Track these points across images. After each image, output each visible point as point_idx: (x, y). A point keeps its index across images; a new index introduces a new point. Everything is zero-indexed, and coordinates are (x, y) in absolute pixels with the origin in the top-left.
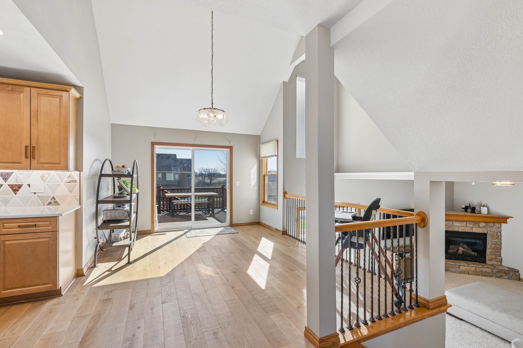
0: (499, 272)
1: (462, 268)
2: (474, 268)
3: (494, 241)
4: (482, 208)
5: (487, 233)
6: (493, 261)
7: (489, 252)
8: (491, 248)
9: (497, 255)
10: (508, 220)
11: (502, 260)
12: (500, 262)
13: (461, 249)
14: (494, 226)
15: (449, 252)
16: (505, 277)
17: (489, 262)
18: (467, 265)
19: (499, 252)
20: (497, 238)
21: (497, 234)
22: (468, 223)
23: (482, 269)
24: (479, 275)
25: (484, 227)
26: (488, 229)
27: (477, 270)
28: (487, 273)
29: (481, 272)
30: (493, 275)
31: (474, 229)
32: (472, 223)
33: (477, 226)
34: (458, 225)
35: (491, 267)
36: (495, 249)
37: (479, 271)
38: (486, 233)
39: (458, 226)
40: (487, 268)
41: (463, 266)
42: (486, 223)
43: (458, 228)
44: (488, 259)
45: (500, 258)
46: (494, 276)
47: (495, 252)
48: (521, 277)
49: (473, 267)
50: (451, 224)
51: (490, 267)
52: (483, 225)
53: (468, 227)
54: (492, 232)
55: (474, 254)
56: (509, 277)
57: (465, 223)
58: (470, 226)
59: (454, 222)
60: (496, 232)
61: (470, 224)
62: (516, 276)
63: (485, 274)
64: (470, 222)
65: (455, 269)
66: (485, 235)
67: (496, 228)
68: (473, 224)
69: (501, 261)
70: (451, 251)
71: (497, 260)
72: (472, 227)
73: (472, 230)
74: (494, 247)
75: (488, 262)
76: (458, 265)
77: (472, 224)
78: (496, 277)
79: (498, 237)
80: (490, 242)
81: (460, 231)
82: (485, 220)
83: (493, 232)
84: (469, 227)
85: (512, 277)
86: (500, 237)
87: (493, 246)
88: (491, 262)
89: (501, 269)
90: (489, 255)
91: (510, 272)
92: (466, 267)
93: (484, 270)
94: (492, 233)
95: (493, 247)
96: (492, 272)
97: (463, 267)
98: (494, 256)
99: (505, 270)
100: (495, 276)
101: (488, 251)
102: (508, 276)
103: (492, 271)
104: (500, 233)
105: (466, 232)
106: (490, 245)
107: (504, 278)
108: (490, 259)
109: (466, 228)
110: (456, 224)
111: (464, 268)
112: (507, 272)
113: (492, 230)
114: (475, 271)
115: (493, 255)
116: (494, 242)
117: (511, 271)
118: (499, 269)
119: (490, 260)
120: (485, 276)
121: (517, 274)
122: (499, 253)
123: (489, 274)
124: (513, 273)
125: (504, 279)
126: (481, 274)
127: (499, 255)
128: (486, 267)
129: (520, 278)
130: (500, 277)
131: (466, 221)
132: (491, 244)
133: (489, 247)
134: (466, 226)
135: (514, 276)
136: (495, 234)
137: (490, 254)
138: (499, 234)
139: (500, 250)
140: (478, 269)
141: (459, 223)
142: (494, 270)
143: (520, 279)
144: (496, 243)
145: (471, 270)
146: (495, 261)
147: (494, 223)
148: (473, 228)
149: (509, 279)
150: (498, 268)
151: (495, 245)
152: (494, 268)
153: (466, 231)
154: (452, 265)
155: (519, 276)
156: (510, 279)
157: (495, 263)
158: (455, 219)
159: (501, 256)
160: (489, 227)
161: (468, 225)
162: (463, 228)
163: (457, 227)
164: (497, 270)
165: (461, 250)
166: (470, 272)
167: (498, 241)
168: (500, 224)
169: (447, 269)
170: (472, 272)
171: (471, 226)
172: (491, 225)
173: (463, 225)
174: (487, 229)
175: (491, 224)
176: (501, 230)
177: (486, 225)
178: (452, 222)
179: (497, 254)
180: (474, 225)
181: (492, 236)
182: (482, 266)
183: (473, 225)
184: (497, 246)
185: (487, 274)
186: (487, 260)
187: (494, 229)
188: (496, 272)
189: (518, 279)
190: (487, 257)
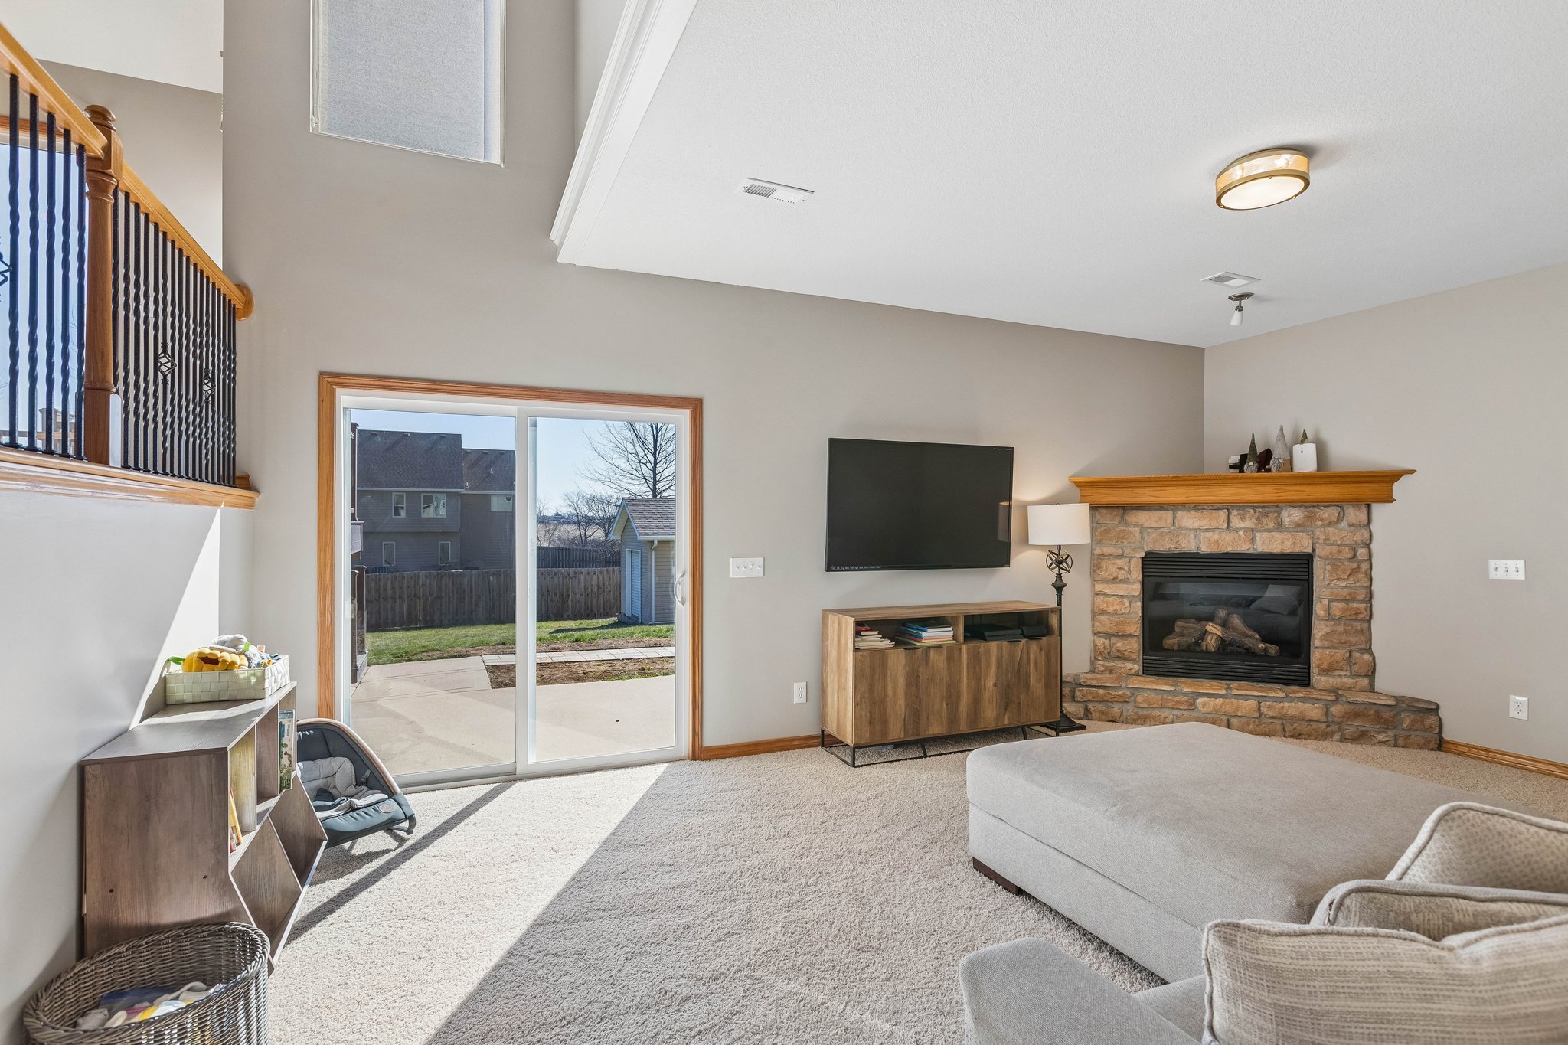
0: (1356, 715)
1: (1204, 705)
2: (1253, 704)
3: (1344, 584)
4: (1297, 448)
5: (1314, 550)
6: (1340, 676)
7: (1320, 634)
8: (1329, 617)
9: (1353, 648)
10: (1396, 486)
11: (1374, 669)
12: (1366, 676)
13: (1214, 631)
14: (1340, 519)
15: (1166, 647)
16: (1381, 737)
17: (1324, 679)
18: (1224, 692)
19: (1362, 631)
20: (1354, 572)
21: (1355, 555)
22: (1234, 513)
23: (1286, 704)
24: (1270, 734)
25: (1299, 526)
26: (1318, 532)
27: (1264, 710)
28: (1306, 724)
29: (1282, 717)
30: (1329, 729)
31: (1258, 538)
32: (1252, 511)
33: (1271, 525)
34: (1197, 524)
35: (1323, 697)
36: (1348, 623)
37: (1271, 714)
38: (1309, 550)
39: (1197, 531)
40: (1303, 700)
41: (1209, 695)
42: (1306, 507)
43: (1196, 537)
44: (1318, 666)
45: (1366, 657)
46: (1333, 733)
47: (1346, 631)
48: (1446, 736)
49: (1246, 698)
50: (1170, 521)
51: (1320, 697)
52: (1297, 519)
53: (1237, 530)
54: (1332, 544)
55: (1265, 650)
56: (1396, 738)
57: (1223, 514)
58: (1242, 525)
59: (1179, 514)
60: (1347, 545)
61: (1243, 519)
62: (1425, 730)
63: (1295, 730)
64: (1242, 506)
65: (1176, 712)
66: (1305, 561)
67: (1350, 526)
68: (1257, 514)
69: (1371, 673)
70: (1175, 641)
71: (1355, 668)
72: (1252, 530)
73: (1253, 541)
74: (1344, 610)
75: (1316, 678)
76: (1186, 694)
77: (1251, 518)
78: (1343, 739)
79: (1359, 567)
80: (1327, 592)
81: (1204, 549)
82: (1303, 496)
83: (1339, 545)
84: (1241, 529)
85: (1408, 737)
86: (1364, 566)
87: (1337, 608)
88: (1331, 680)
89: (1364, 703)
90: (1323, 648)
91: (1400, 712)
92: (1219, 701)
93: (1292, 708)
94: (1334, 549)
95: (1337, 613)
96: (1324, 719)
97: (1206, 699)
98: (1340, 653)
99: (1382, 708)
100: (1337, 737)
101: (1319, 631)
102: (1391, 733)
103: (1327, 713)
104: (1368, 546)
105: (1227, 553)
106: (1326, 602)
107: (1376, 741)
108: (1325, 666)
109: (1228, 537)
110: (1189, 520)
111: (1212, 703)
112: (1387, 714)
113: (1333, 539)
114: (1257, 714)
115: (1336, 648)
116: (1343, 588)
117: (1404, 711)
118: (1353, 703)
119: (1326, 671)
120: (1297, 735)
121: (1432, 720)
122: (1363, 639)
123: (1315, 725)
124: (1412, 717)
125: (1377, 748)
126: (1279, 727)
127: (1363, 647)
128: (1300, 695)
129: (1441, 739)
130: (1360, 738)
131: (1228, 506)
132: (1331, 601)
133: (1322, 613)
134: (1226, 525)
135: (1418, 733)
136: (1347, 553)
137: (1326, 644)
138: (1362, 552)
139: (1366, 625)
140: (1269, 707)
141: (1198, 514)
142: (1336, 710)
143: (1441, 745)
144: (1351, 594)
145: (1239, 714)
146: (1348, 673)
147: (1339, 503)
148: (1258, 534)
149: (1396, 746)
150: (1350, 700)
151: (1346, 601)
152: (1333, 698)
153: (1230, 549)
154: (1165, 696)
155: (1437, 731)
156: (1403, 747)
157: (1345, 680)
158: (1180, 499)
159: (1369, 651)
160: (1320, 523)
161: (1236, 522)
162: (1216, 536)
163: (1192, 536)
164: (1346, 706)
165: (1215, 637)
166: (1234, 721)
167: (1358, 584)
168: (1365, 510)
169: (1145, 712)
170: (1244, 720)
171: (1249, 524)
172: (1326, 515)
173: (1214, 524)
174: (1313, 533)
175: (1331, 513)
176: (1371, 536)
177: (1309, 517)
178: (1170, 514)
179: (1353, 639)
180: (1258, 519)
181: (1334, 563)
182: (1283, 695)
183: (1254, 520)
184: (1355, 605)
185: (1303, 727)
186: (1314, 670)
187: (1341, 533)
188: (1343, 717)
189: (1433, 745)
190: (1316, 657)
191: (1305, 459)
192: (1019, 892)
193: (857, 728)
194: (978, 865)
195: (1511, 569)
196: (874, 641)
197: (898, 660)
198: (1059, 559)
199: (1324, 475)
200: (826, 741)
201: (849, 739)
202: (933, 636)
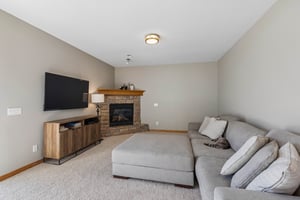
4: (131, 86)
10: (143, 93)
12: (140, 122)
20: (139, 106)
27: (129, 129)
33: (128, 99)
34: (118, 99)
38: (133, 103)
42: (133, 96)
52: (132, 98)
53: (124, 100)
54: (136, 102)
57: (122, 97)
64: (124, 95)
66: (133, 105)
67: (138, 99)
71: (138, 121)
72: (126, 100)
80: (135, 109)
87: (136, 112)
101: (134, 116)
103: (137, 128)
121: (148, 127)
134: (122, 99)
141: (118, 97)
143: (149, 130)
144: (138, 109)
147: (137, 96)
157: (138, 123)
174: (134, 100)
178: (114, 97)
181: (136, 105)
183: (126, 98)
184: (139, 111)
186: (134, 122)
191: (132, 88)
192: (127, 178)
193: (60, 154)
194: (115, 177)
195: (156, 105)
196: (64, 129)
197: (71, 132)
198: (98, 105)
199: (134, 91)
200: (45, 160)
201: (58, 157)
202: (77, 125)
